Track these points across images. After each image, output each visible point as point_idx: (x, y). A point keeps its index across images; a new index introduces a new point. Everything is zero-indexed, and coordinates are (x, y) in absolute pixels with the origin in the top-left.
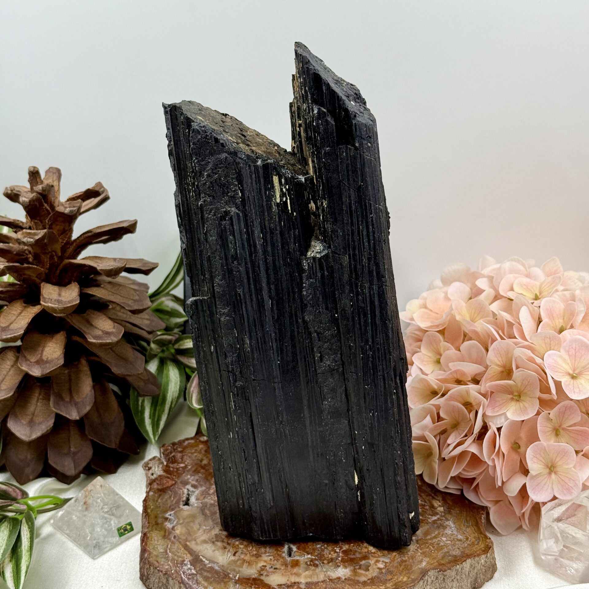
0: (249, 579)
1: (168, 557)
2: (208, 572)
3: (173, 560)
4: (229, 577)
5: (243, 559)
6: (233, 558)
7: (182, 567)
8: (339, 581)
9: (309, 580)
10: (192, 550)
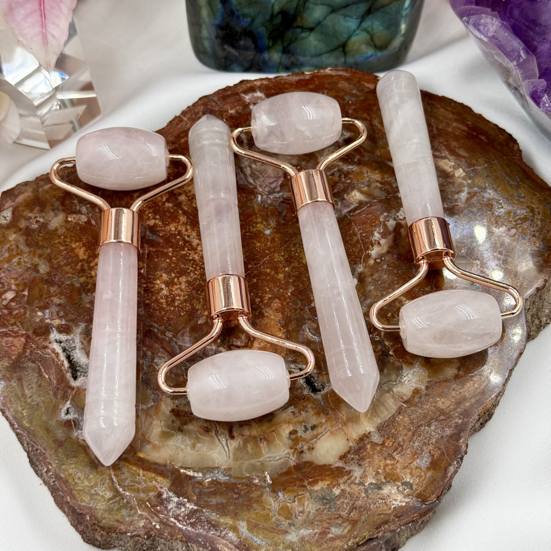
0: (288, 473)
1: (128, 502)
2: (214, 494)
3: (141, 503)
4: (256, 485)
5: (250, 436)
6: (234, 444)
7: (166, 508)
8: (420, 397)
9: (378, 421)
10: (157, 464)
